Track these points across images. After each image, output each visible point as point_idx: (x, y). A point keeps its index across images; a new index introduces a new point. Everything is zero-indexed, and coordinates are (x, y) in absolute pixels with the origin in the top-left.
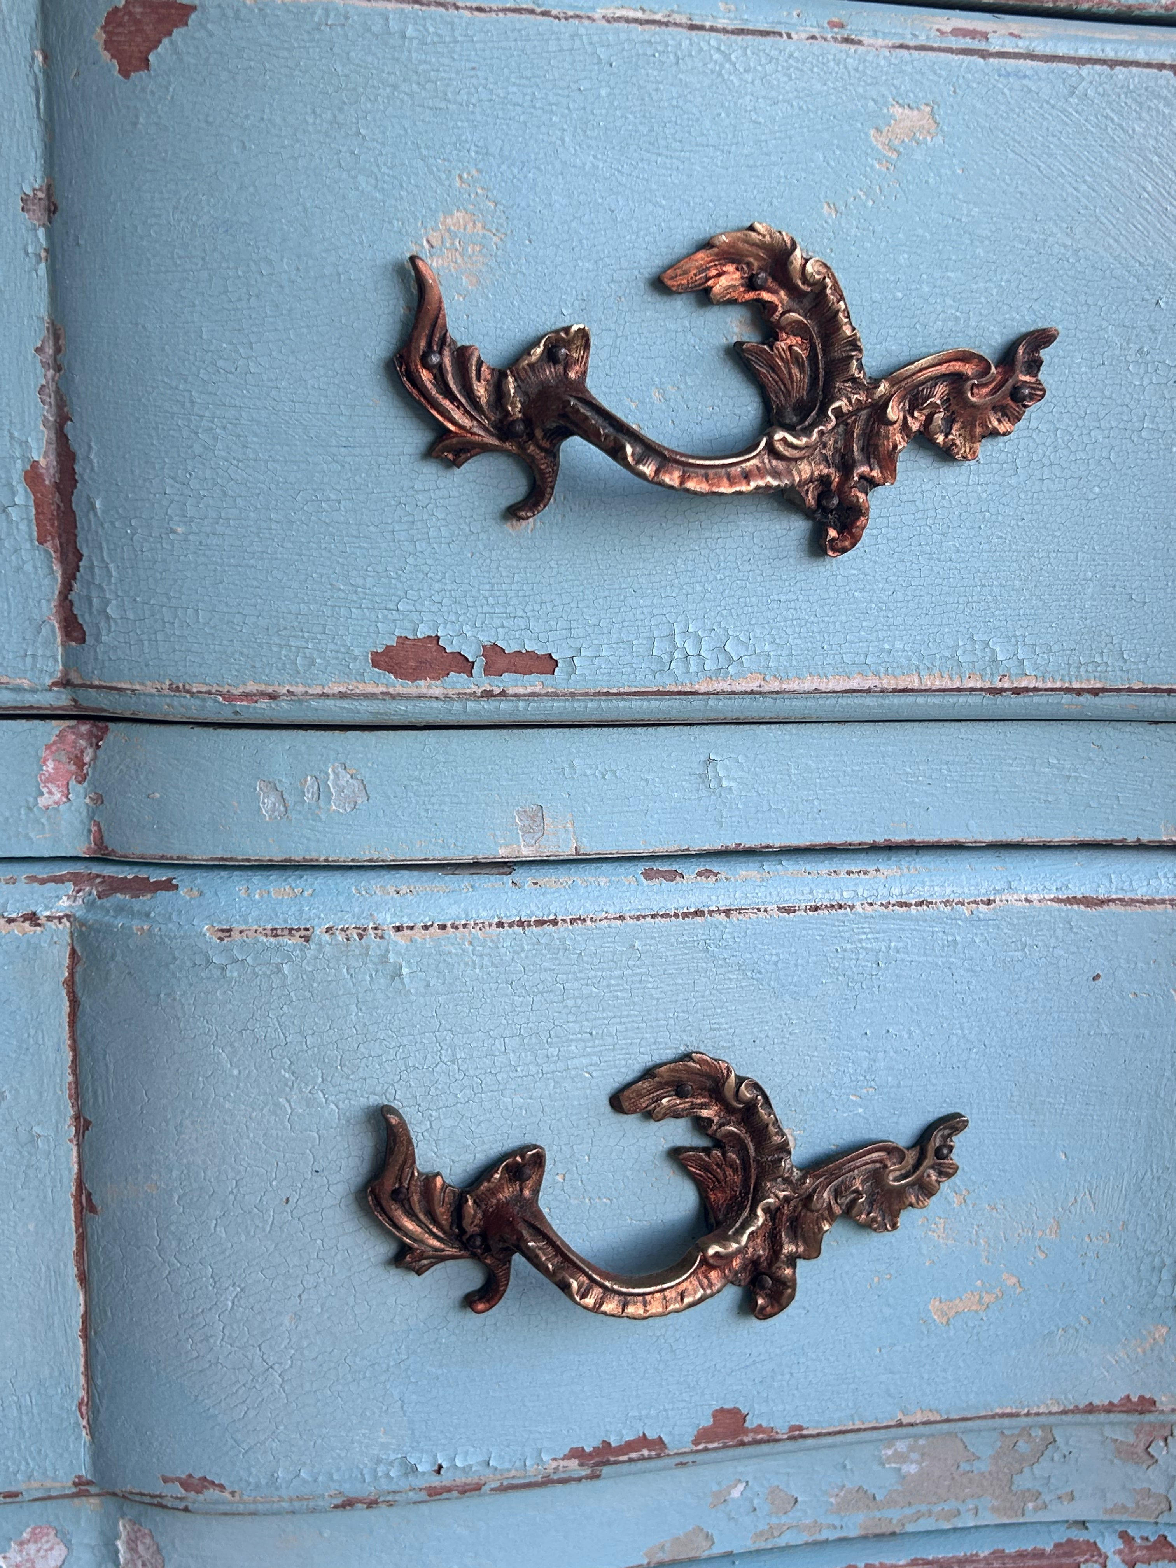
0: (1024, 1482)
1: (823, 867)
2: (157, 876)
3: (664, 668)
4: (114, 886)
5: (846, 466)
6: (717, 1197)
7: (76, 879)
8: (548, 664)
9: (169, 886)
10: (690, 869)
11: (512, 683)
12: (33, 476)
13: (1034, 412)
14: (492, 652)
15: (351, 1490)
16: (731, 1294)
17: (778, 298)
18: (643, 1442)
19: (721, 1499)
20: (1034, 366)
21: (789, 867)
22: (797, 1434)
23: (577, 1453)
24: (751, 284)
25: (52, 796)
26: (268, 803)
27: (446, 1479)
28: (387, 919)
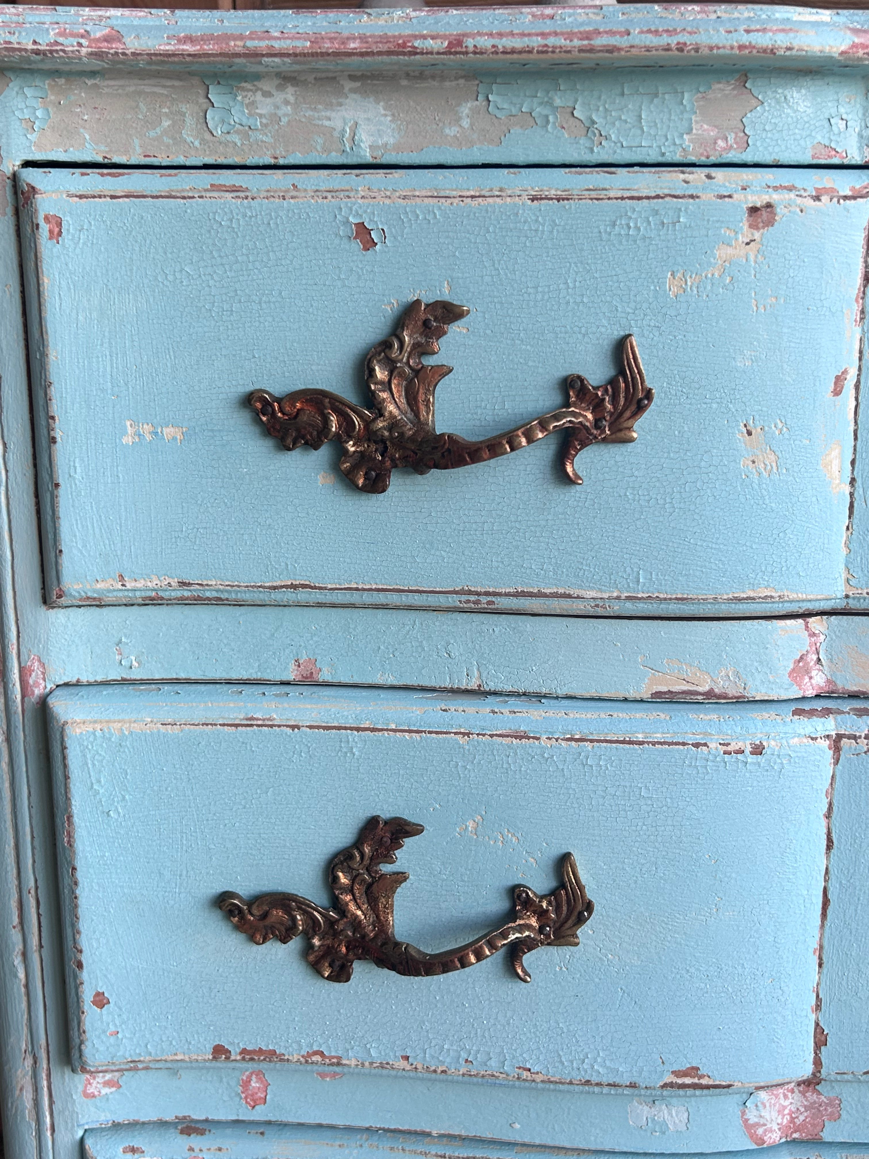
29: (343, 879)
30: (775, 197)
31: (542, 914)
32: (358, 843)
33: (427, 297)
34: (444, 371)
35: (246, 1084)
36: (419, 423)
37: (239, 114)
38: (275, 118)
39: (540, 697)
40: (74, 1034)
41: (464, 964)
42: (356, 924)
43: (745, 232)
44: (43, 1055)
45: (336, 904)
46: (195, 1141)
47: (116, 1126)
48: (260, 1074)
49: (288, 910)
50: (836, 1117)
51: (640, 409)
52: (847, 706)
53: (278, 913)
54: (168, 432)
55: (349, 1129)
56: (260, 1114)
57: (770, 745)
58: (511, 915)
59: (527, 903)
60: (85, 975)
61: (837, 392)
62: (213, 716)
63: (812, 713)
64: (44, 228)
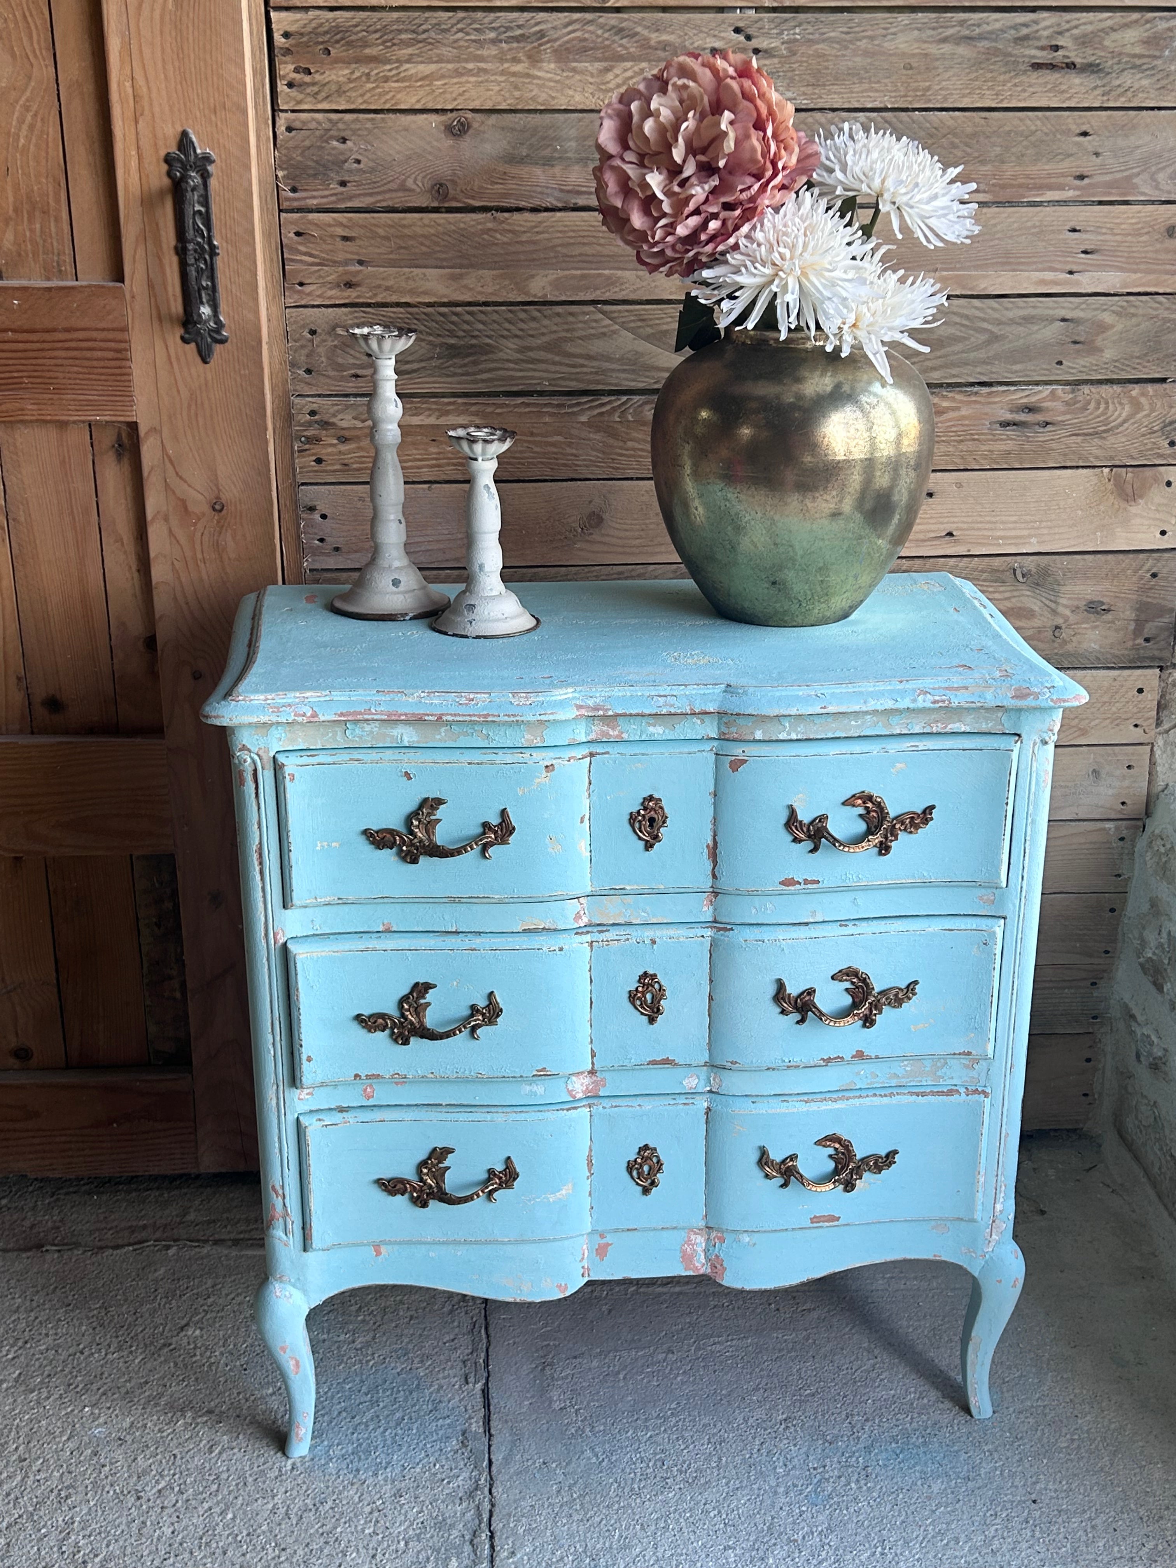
0: (939, 1073)
1: (883, 922)
2: (729, 927)
3: (844, 881)
4: (720, 929)
5: (886, 838)
6: (857, 1000)
7: (711, 927)
8: (818, 882)
9: (732, 929)
10: (850, 924)
11: (809, 886)
12: (708, 846)
13: (931, 823)
14: (805, 880)
15: (770, 1066)
16: (860, 1023)
17: (870, 805)
18: (839, 1057)
19: (858, 1074)
20: (931, 814)
21: (875, 922)
22: (877, 1057)
23: (822, 1059)
24: (864, 803)
25: (705, 909)
26: (754, 911)
27: (792, 1064)
28: (781, 938)
29: (406, 1006)
30: (554, 762)
31: (483, 1014)
32: (411, 993)
33: (432, 796)
34: (439, 821)
35: (365, 1090)
36: (430, 840)
37: (358, 731)
38: (372, 732)
39: (480, 933)
40: (298, 1073)
41: (455, 1035)
42: (412, 1023)
43: (545, 774)
44: (281, 1084)
45: (403, 1016)
46: (345, 1114)
47: (311, 1111)
48: (371, 1086)
49: (384, 1019)
50: (604, 1086)
51: (511, 833)
52: (595, 929)
53: (380, 1021)
54: (334, 844)
55: (408, 1105)
56: (371, 1102)
57: (566, 947)
58: (472, 1015)
59: (478, 1011)
60: (303, 1050)
61: (582, 822)
62: (353, 948)
63: (582, 933)
64: (288, 778)
